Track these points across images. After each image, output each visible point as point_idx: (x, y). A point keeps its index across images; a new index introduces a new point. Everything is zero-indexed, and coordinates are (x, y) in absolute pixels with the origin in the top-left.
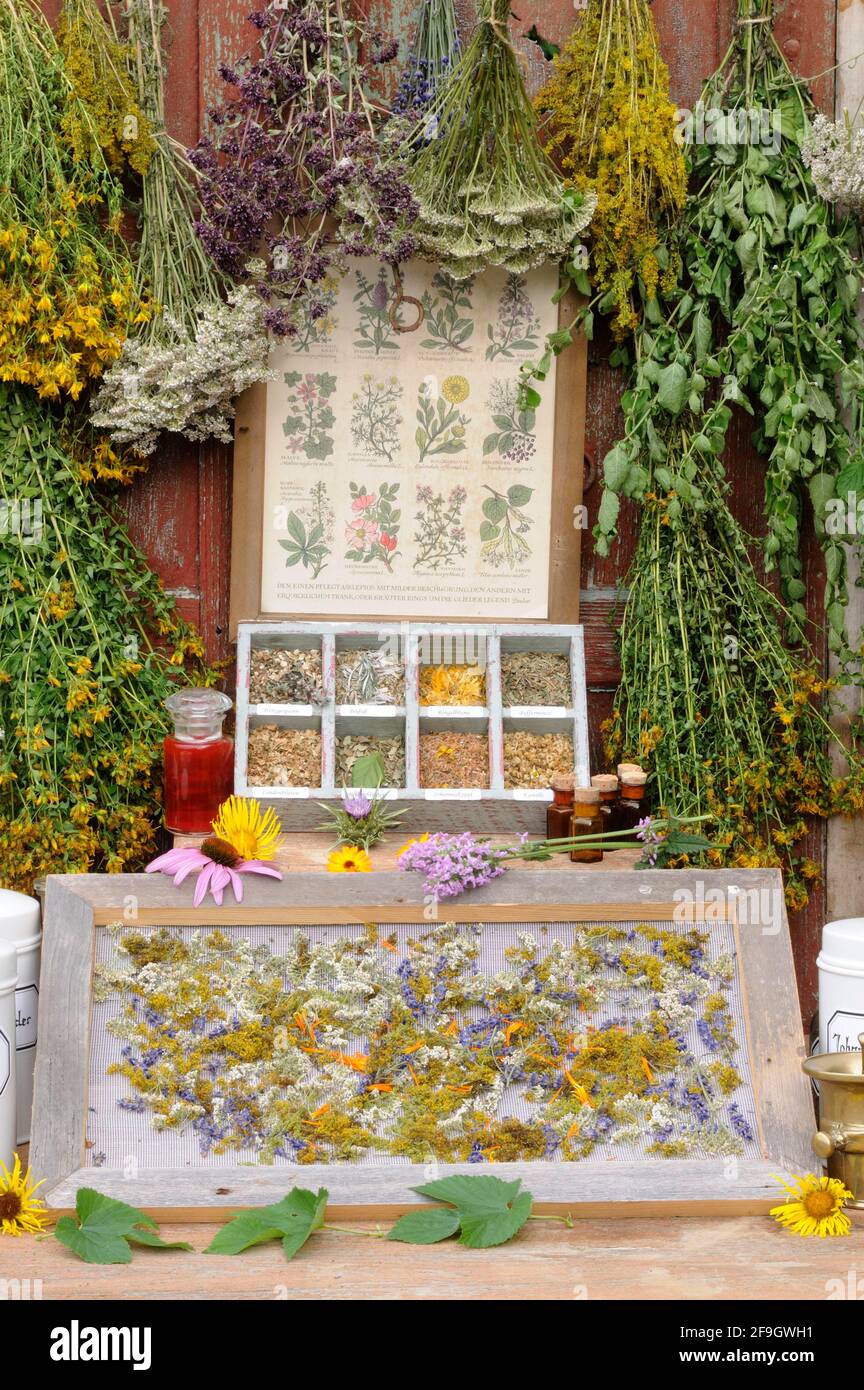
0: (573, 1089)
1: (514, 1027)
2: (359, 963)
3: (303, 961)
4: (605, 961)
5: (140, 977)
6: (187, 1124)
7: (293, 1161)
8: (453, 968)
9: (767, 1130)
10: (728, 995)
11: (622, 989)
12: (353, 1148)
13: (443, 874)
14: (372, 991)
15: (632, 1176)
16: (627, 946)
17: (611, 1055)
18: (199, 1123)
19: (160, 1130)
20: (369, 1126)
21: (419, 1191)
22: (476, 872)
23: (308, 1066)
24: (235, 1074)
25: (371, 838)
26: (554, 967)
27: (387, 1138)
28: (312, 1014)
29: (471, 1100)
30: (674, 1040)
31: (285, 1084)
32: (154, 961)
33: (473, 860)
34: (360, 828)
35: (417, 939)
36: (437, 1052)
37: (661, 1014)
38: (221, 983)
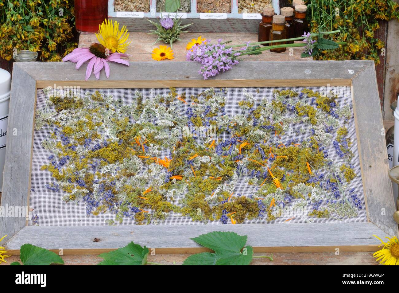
0: (272, 179)
1: (243, 145)
2: (167, 109)
3: (140, 108)
4: (288, 109)
5: (58, 117)
6: (80, 198)
7: (133, 219)
8: (213, 112)
9: (370, 206)
10: (348, 127)
11: (296, 123)
12: (163, 213)
13: (208, 66)
14: (173, 125)
15: (303, 232)
16: (299, 101)
17: (291, 160)
18: (86, 198)
19: (67, 202)
20: (171, 199)
21: (195, 240)
22: (225, 64)
23: (141, 166)
24: (104, 170)
25: (174, 38)
26: (263, 112)
27: (180, 206)
28: (143, 137)
29: (222, 185)
30: (322, 152)
31: (130, 175)
32: (65, 109)
33: (224, 58)
34: (169, 34)
35: (195, 96)
36: (205, 159)
37: (315, 138)
38: (99, 120)
